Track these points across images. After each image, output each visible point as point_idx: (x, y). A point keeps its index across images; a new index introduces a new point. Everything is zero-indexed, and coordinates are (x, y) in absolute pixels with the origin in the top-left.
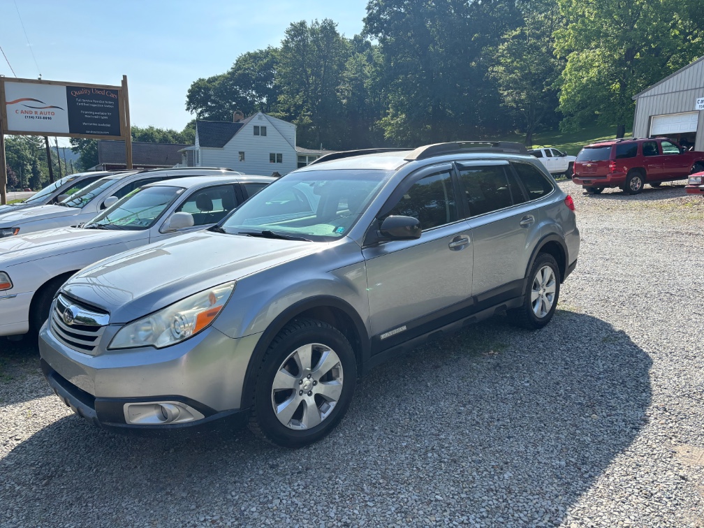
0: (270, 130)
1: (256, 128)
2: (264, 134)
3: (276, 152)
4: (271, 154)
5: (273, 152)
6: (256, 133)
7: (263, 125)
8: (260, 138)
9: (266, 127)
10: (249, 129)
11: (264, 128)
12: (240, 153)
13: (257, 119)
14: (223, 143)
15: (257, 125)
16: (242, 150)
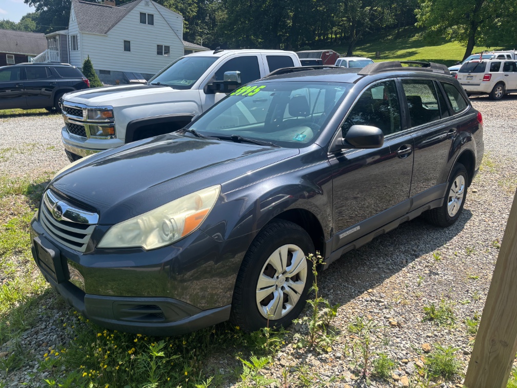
0: (156, 18)
1: (143, 15)
2: (151, 22)
3: (164, 44)
4: (158, 46)
5: (160, 43)
6: (143, 21)
7: (151, 13)
8: (147, 26)
9: (153, 15)
10: (134, 15)
11: (151, 16)
12: (125, 41)
13: (144, 5)
14: (106, 29)
15: (143, 11)
16: (127, 39)
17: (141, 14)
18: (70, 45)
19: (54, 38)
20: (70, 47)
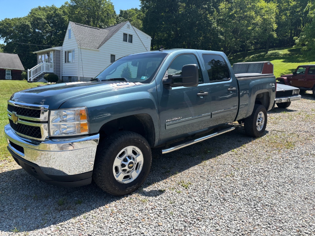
0: (134, 38)
1: (125, 35)
2: (131, 41)
6: (125, 40)
7: (131, 34)
8: (127, 44)
9: (132, 35)
10: (119, 35)
11: (131, 36)
12: (112, 55)
13: (126, 27)
14: (98, 46)
15: (126, 32)
16: (113, 54)
17: (124, 34)
18: (64, 58)
19: (47, 53)
20: (64, 60)
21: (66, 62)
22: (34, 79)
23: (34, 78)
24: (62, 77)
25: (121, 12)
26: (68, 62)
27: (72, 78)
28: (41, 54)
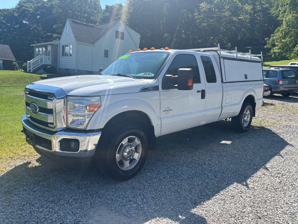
0: (126, 35)
2: (122, 38)
7: (123, 31)
8: (119, 41)
10: (112, 33)
11: (123, 34)
12: (105, 50)
14: (93, 41)
17: (117, 31)
18: (61, 52)
19: (45, 47)
20: (61, 54)
21: (63, 55)
22: (34, 71)
23: (33, 69)
24: (59, 69)
25: (107, 7)
26: (65, 56)
27: (69, 70)
28: (39, 47)
